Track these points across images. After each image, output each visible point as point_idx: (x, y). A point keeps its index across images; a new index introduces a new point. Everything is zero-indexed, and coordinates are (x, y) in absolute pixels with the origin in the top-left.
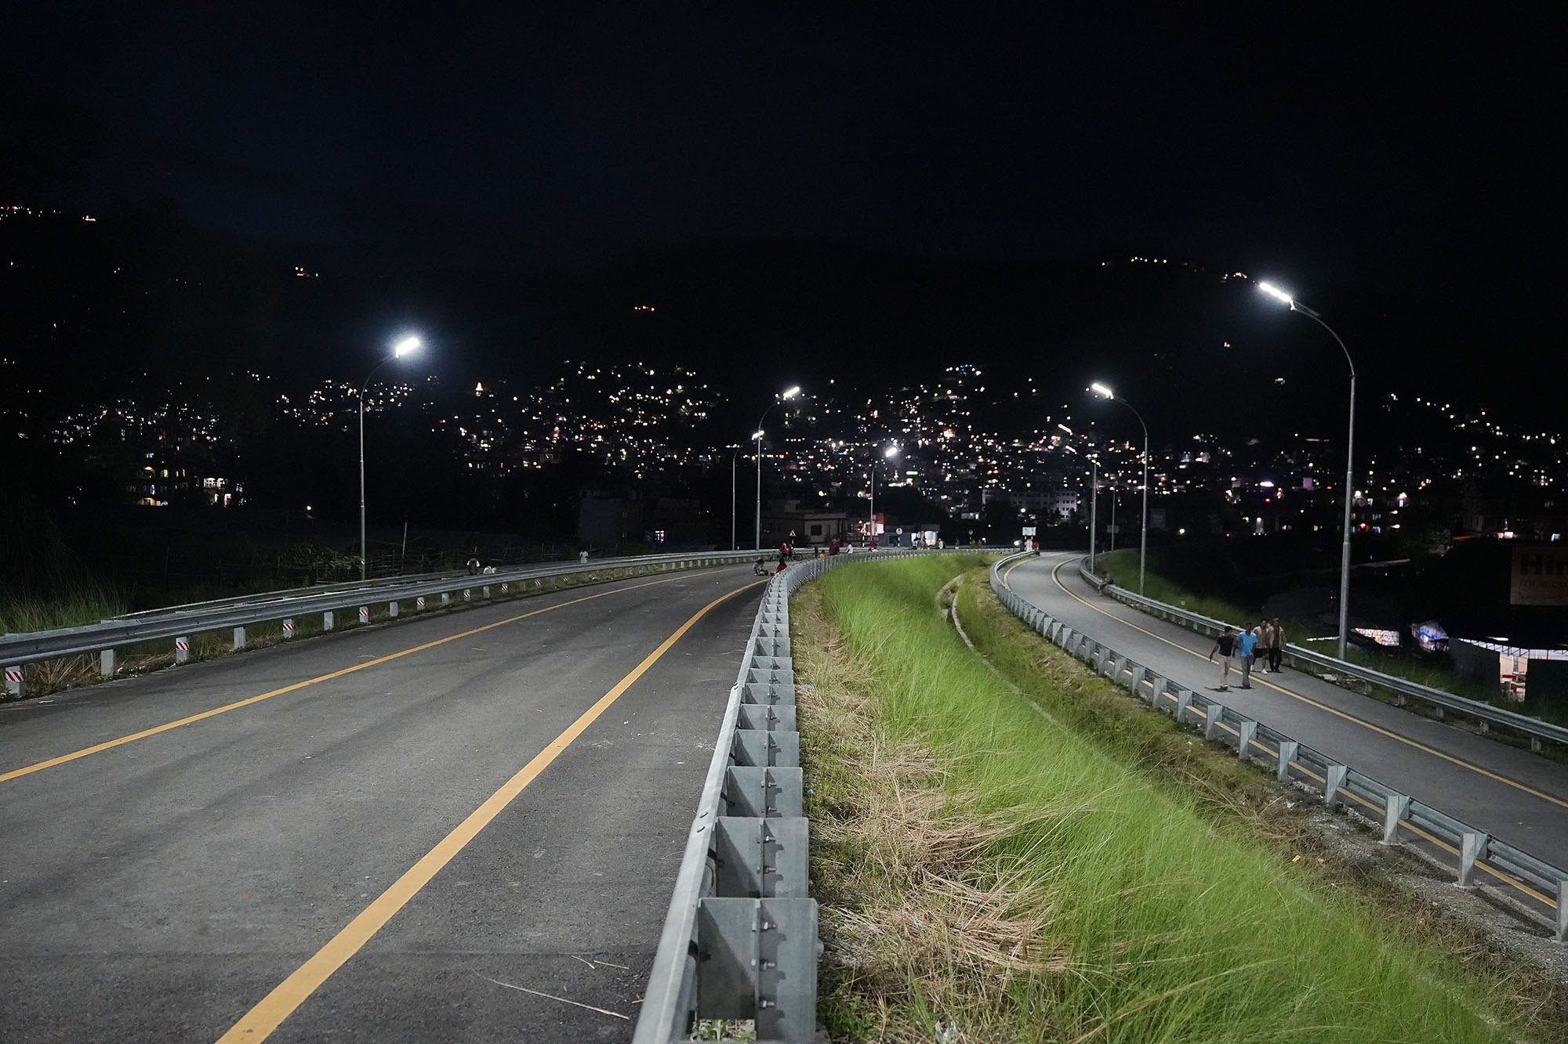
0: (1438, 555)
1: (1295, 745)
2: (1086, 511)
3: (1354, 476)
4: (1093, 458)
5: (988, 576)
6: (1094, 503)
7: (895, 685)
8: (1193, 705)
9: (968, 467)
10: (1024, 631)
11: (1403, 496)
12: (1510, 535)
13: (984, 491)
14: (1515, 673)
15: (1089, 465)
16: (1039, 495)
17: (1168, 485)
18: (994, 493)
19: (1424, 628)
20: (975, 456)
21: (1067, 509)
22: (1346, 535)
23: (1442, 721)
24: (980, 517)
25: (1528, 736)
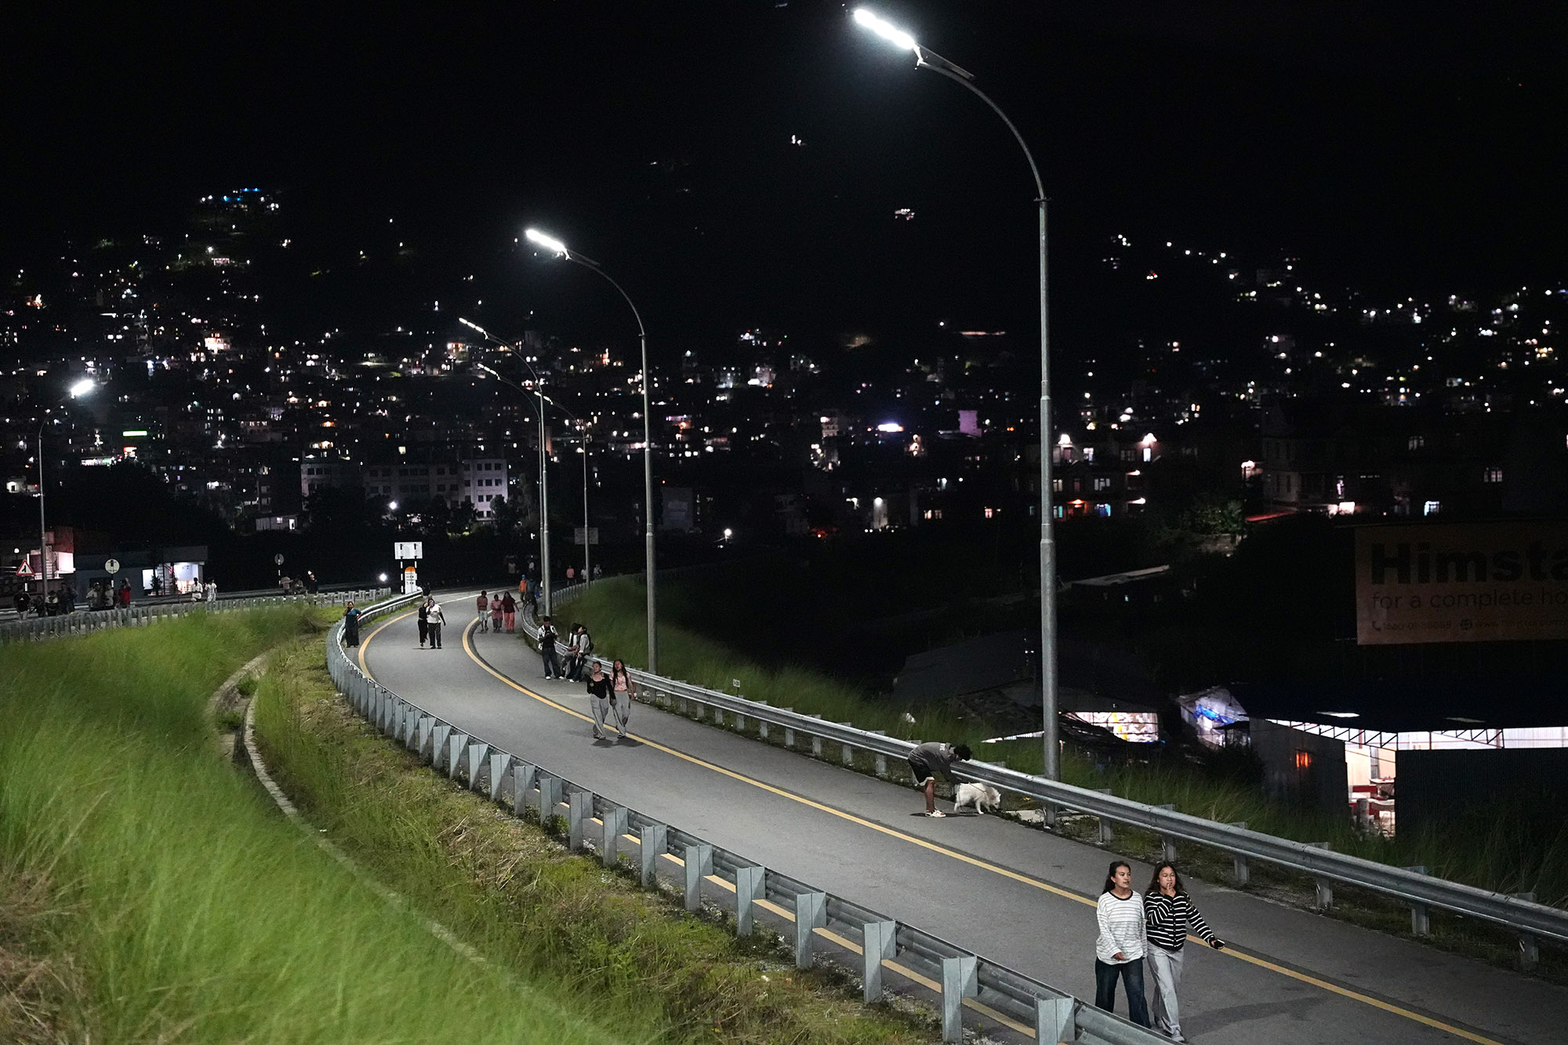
0: (1219, 555)
1: (973, 961)
2: (528, 500)
3: (1053, 403)
4: (535, 388)
5: (323, 651)
6: (543, 483)
7: (114, 918)
8: (767, 897)
9: (264, 416)
10: (408, 768)
11: (1149, 439)
12: (1348, 507)
13: (304, 468)
14: (1377, 781)
15: (526, 400)
16: (426, 472)
17: (696, 442)
18: (328, 471)
19: (1205, 704)
20: (281, 392)
21: (489, 498)
22: (1046, 525)
23: (1246, 888)
24: (298, 525)
25: (1405, 907)
